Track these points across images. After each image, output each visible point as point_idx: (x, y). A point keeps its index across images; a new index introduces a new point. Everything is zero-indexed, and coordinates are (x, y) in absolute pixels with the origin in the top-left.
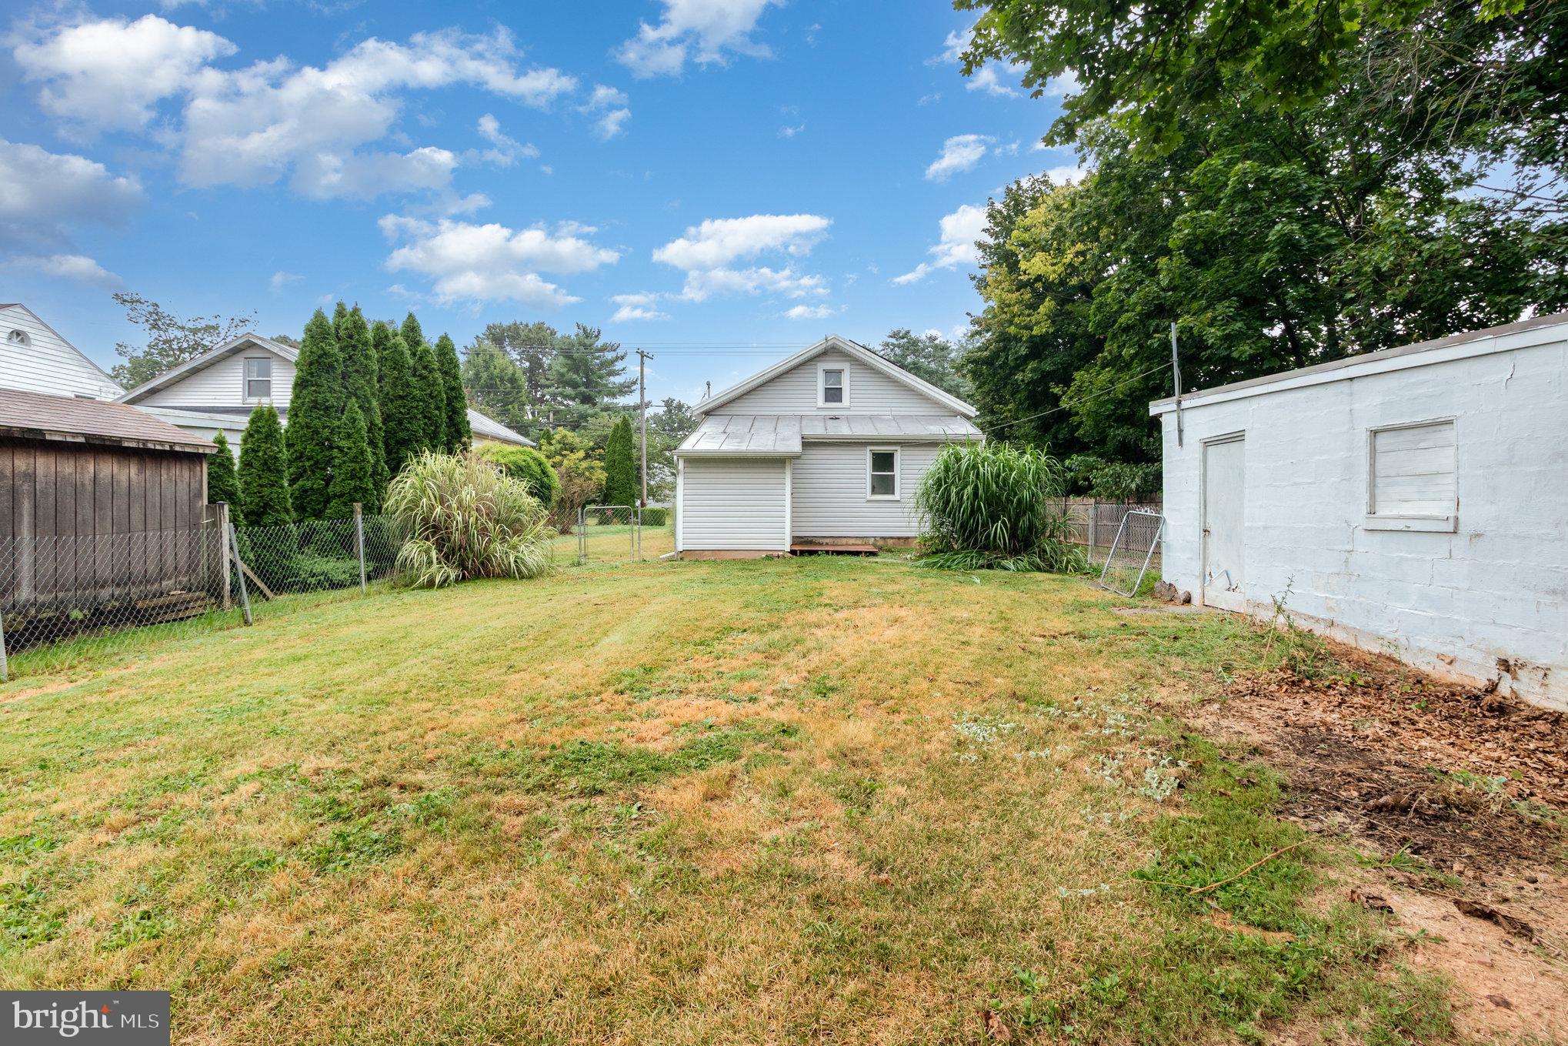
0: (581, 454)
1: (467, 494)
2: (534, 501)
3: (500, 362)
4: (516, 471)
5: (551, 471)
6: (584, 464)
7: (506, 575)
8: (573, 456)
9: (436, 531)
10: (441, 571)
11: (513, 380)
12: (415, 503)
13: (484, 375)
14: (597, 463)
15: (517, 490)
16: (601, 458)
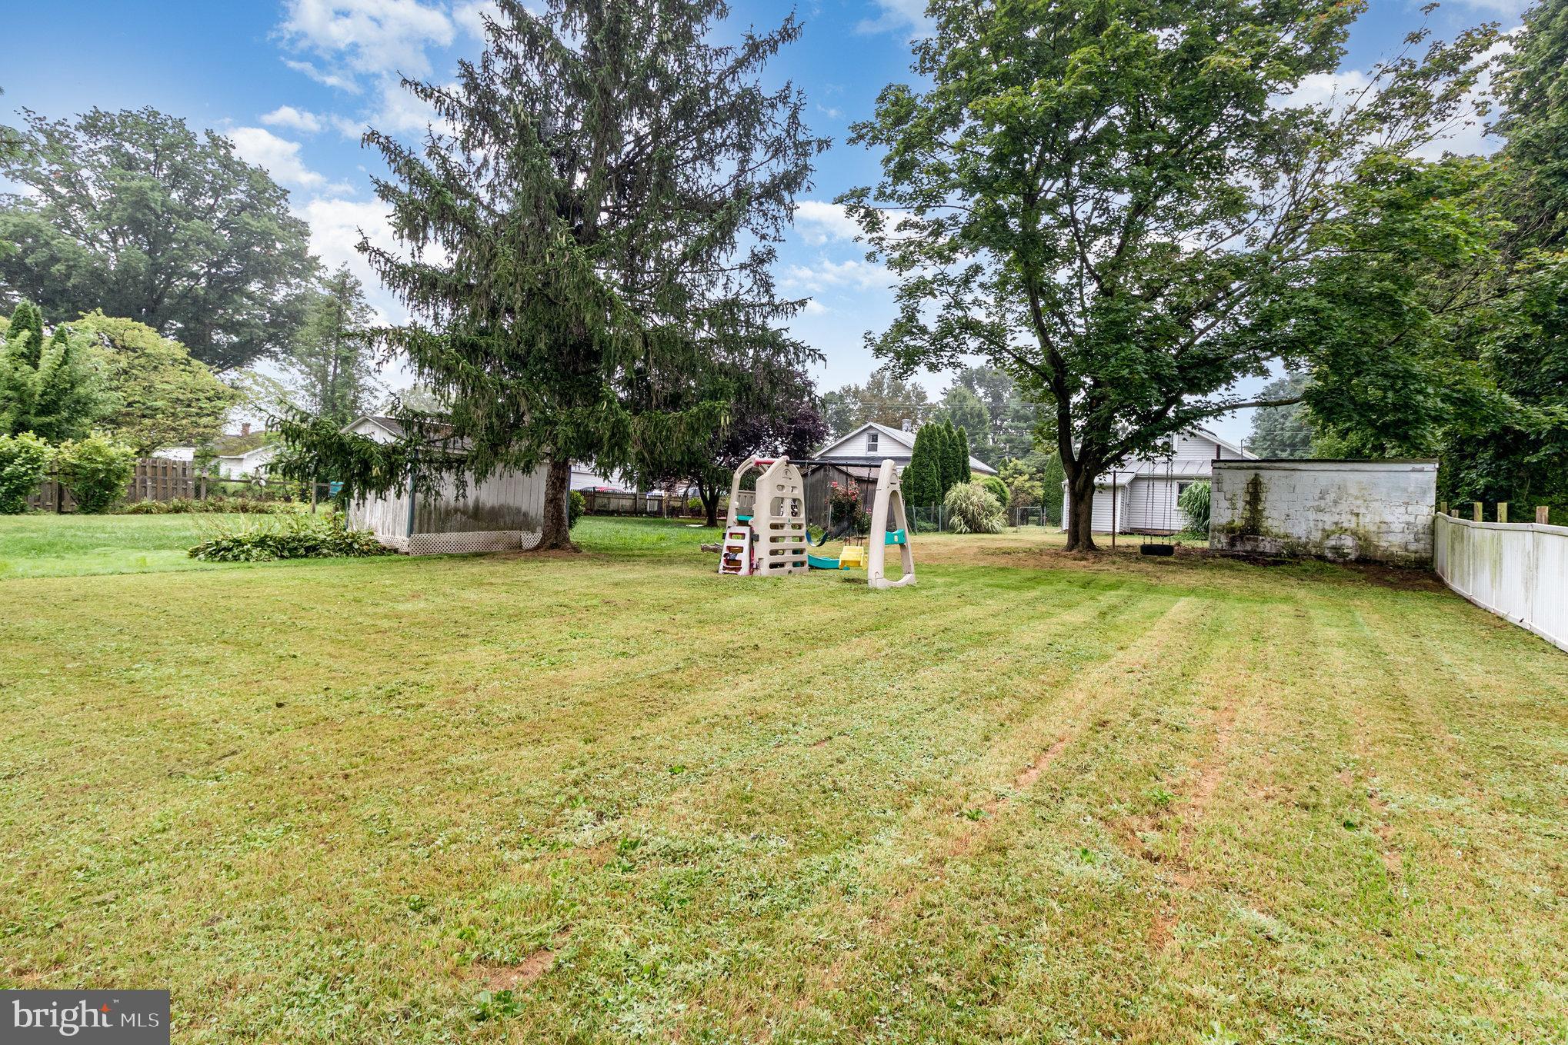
0: (1027, 477)
1: (974, 499)
2: (998, 504)
3: (971, 403)
4: (991, 489)
5: (1007, 489)
6: (1028, 484)
7: (988, 532)
8: (1021, 479)
9: (963, 513)
10: (965, 528)
11: (980, 415)
12: (955, 503)
13: (959, 413)
14: (1038, 484)
15: (992, 498)
16: (1041, 480)
